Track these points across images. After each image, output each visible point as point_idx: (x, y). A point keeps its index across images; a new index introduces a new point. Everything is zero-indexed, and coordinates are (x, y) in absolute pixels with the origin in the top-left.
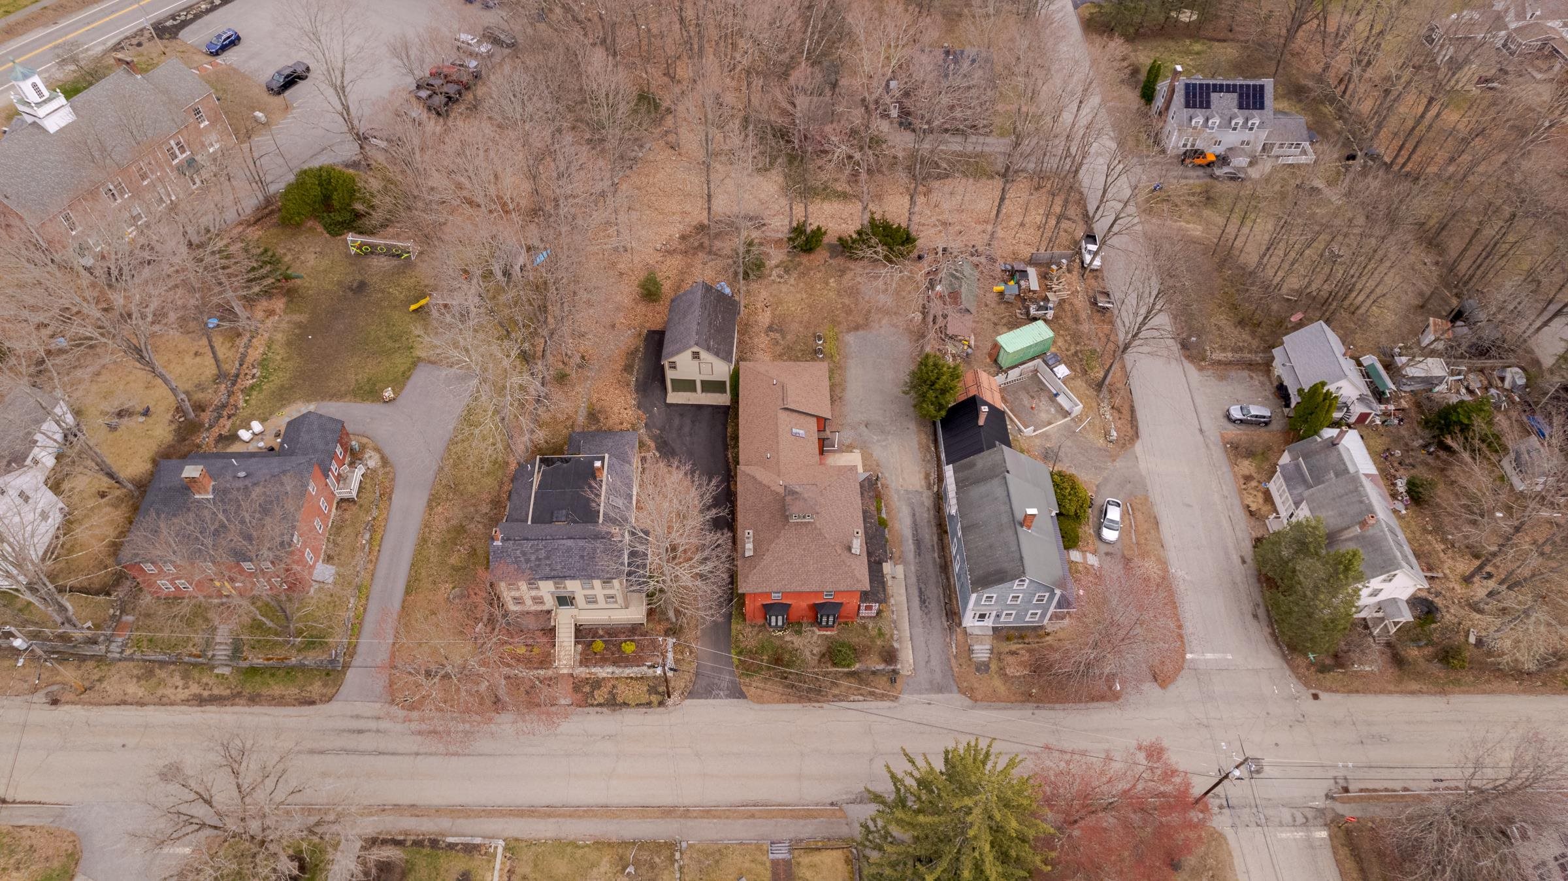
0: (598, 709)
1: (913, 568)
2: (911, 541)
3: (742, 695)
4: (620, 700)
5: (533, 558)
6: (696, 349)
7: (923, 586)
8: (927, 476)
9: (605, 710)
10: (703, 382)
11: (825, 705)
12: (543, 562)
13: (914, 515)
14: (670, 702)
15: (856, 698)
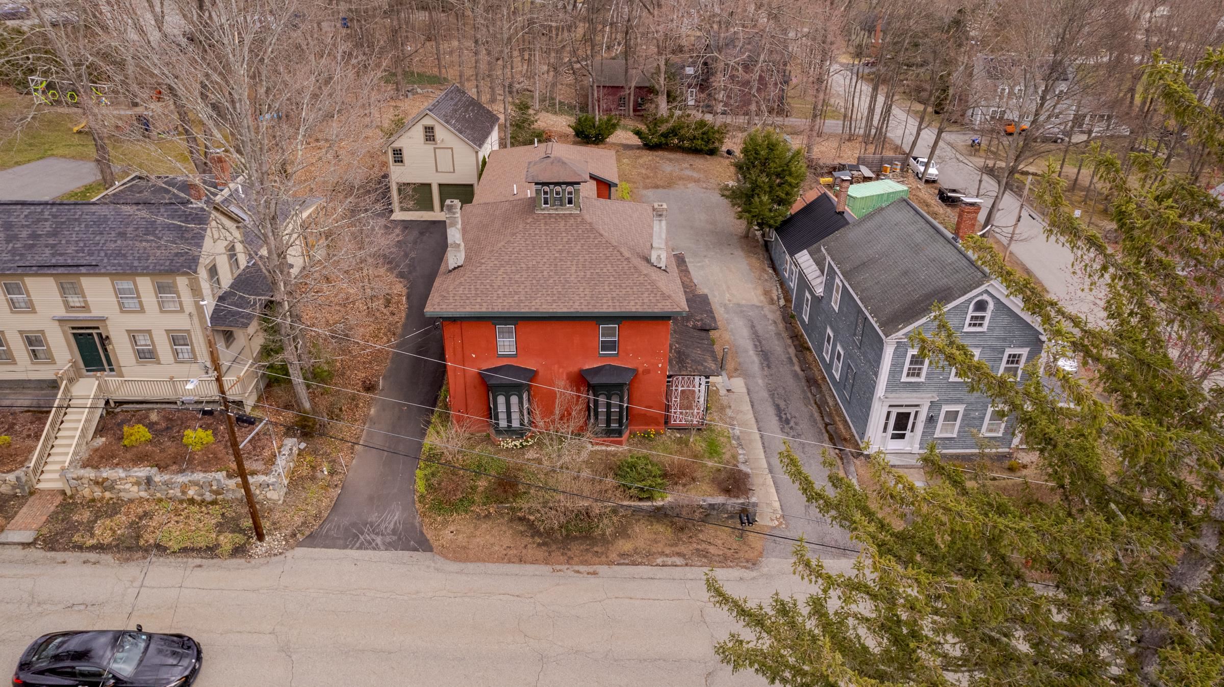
0: (93, 556)
1: (760, 381)
2: (751, 352)
3: (423, 545)
4: (149, 538)
5: (24, 234)
6: (428, 122)
7: (782, 405)
8: (766, 293)
9: (107, 558)
10: (441, 186)
11: (603, 569)
12: (42, 241)
13: (753, 327)
14: (260, 548)
15: (669, 561)
